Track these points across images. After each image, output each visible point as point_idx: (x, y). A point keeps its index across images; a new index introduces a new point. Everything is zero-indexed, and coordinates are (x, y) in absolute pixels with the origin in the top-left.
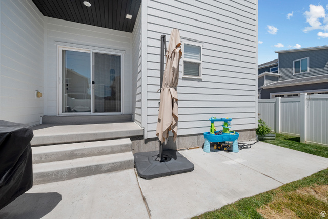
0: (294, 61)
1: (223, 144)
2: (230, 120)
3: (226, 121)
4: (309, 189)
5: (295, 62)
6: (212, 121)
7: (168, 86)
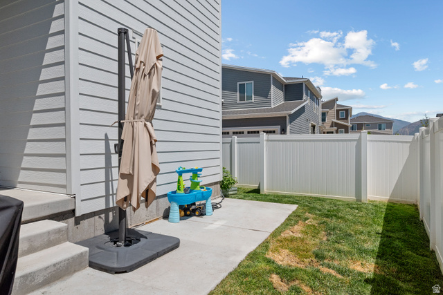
0: (238, 83)
1: (193, 207)
2: (201, 170)
3: (195, 172)
4: (288, 231)
5: (240, 85)
6: (180, 173)
7: (143, 119)
